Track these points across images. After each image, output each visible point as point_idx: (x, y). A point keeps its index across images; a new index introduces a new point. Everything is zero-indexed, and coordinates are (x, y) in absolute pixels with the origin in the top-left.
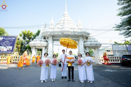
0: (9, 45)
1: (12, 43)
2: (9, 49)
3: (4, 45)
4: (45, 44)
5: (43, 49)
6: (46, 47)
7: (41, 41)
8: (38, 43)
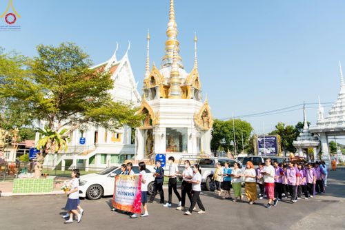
0: (270, 146)
1: (273, 144)
2: (272, 151)
4: (316, 143)
5: (315, 150)
6: (317, 147)
7: (309, 139)
8: (306, 143)
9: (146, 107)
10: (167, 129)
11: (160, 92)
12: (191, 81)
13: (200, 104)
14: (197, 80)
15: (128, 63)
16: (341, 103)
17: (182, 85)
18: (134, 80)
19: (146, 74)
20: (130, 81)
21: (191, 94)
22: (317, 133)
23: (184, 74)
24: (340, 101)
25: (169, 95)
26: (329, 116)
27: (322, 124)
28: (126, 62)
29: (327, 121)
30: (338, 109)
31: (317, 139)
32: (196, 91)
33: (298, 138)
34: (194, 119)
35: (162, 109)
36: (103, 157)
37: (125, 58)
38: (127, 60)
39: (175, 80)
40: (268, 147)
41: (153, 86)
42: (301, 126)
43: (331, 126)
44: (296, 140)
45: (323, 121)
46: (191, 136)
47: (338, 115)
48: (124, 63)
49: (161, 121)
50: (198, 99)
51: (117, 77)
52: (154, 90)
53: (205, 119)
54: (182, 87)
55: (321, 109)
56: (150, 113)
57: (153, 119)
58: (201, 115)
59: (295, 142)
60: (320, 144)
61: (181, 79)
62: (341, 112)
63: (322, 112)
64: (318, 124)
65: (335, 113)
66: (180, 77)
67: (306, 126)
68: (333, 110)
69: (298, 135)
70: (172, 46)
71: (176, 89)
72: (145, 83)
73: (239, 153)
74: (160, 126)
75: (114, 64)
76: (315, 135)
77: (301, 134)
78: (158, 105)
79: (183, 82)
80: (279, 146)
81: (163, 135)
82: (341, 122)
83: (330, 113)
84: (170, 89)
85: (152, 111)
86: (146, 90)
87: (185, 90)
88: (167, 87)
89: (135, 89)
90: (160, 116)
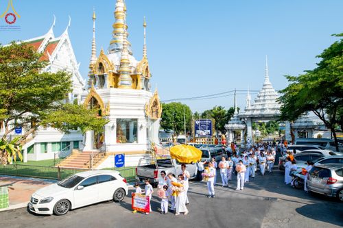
4: (243, 126)
5: (242, 132)
6: (244, 130)
7: (238, 123)
8: (236, 126)
9: (95, 96)
10: (117, 119)
11: (109, 81)
12: (141, 69)
13: (150, 94)
14: (147, 69)
15: (69, 41)
16: (265, 92)
17: (132, 74)
18: (75, 61)
19: (93, 59)
20: (71, 61)
21: (141, 84)
22: (244, 118)
23: (133, 62)
24: (264, 91)
25: (119, 84)
26: (255, 103)
27: (249, 110)
28: (66, 40)
29: (253, 107)
30: (262, 98)
31: (244, 123)
32: (146, 80)
33: (229, 122)
34: (144, 110)
35: (112, 100)
36: (44, 145)
37: (65, 36)
38: (67, 37)
39: (126, 68)
40: (204, 129)
41: (101, 74)
42: (232, 111)
43: (256, 113)
44: (227, 124)
45: (250, 108)
46: (141, 127)
47: (262, 103)
48: (63, 41)
49: (112, 112)
50: (148, 89)
51: (56, 57)
52: (103, 78)
53: (154, 109)
54: (131, 76)
55: (249, 97)
56: (99, 103)
57: (103, 110)
58: (151, 106)
59: (226, 126)
60: (246, 128)
61: (131, 67)
62: (264, 100)
63: (250, 99)
64: (246, 110)
65: (259, 101)
66: (130, 65)
67: (236, 112)
68: (258, 99)
69: (229, 119)
70: (121, 30)
71: (126, 78)
72: (91, 68)
73: (178, 134)
74: (110, 117)
75: (51, 41)
76: (243, 120)
77: (232, 118)
78: (108, 95)
79: (132, 70)
80: (213, 129)
81: (113, 127)
82: (263, 109)
83: (256, 101)
84: (119, 78)
85: (102, 102)
86: (93, 77)
87: (135, 78)
88: (117, 76)
89: (77, 71)
90: (111, 107)
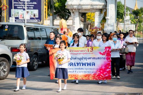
0: (31, 7)
1: (36, 3)
2: (33, 15)
3: (22, 7)
4: (100, 4)
5: (97, 15)
6: (101, 10)
60: (105, 6)
80: (44, 8)
